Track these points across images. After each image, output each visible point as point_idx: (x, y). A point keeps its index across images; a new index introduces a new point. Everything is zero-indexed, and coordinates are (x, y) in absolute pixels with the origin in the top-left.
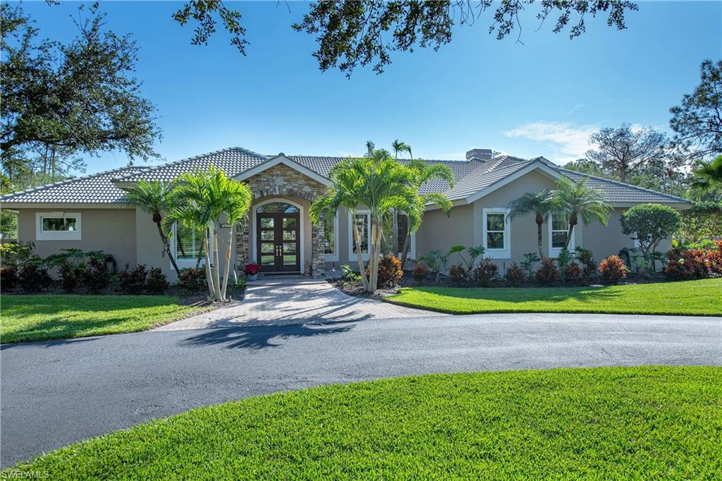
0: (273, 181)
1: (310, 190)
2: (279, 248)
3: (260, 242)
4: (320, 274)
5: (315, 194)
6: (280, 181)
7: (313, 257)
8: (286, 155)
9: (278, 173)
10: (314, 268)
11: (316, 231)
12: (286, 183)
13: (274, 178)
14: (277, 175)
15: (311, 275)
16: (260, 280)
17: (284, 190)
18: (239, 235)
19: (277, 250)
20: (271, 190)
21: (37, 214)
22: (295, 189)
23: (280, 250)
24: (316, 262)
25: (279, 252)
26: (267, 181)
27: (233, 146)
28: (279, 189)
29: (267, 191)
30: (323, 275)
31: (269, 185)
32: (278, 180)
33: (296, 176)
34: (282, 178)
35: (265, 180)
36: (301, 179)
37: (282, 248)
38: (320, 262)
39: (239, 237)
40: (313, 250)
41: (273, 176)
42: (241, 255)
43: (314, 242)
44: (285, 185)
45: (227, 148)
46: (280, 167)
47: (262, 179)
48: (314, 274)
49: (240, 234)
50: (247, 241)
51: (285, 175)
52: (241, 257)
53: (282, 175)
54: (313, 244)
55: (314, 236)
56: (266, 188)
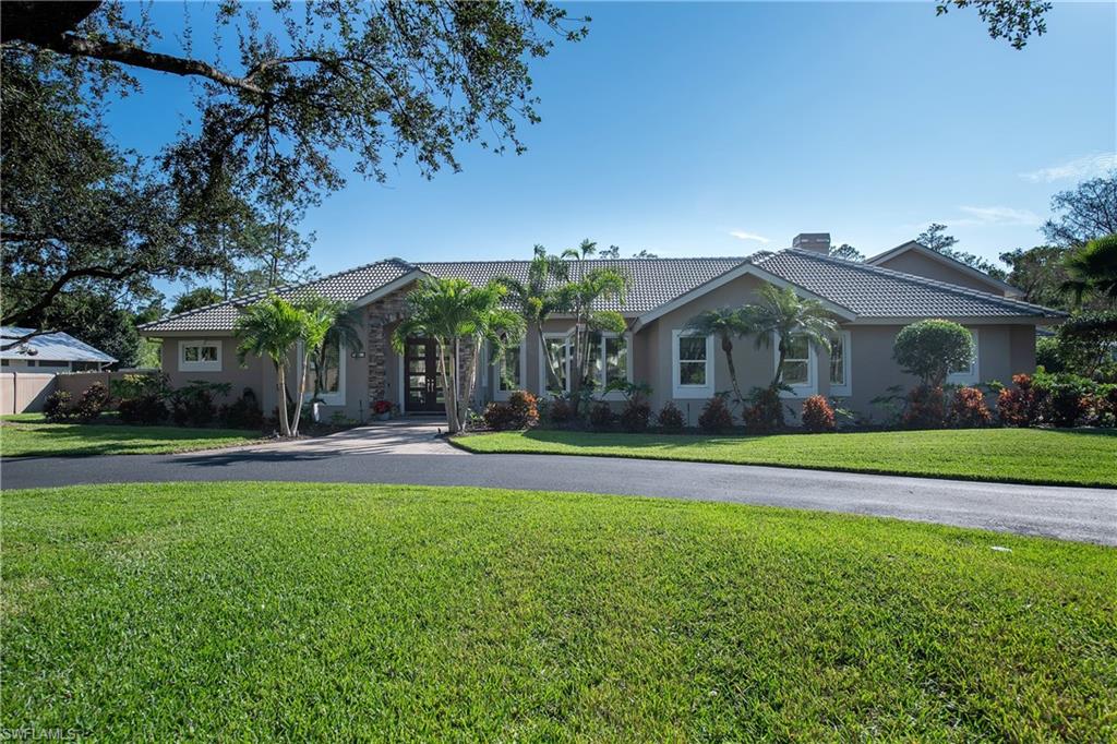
2: (430, 382)
21: (181, 343)
23: (432, 385)
25: (430, 387)
27: (390, 257)
37: (435, 382)
39: (372, 368)
42: (374, 390)
45: (381, 260)
49: (373, 364)
50: (383, 373)
52: (374, 393)
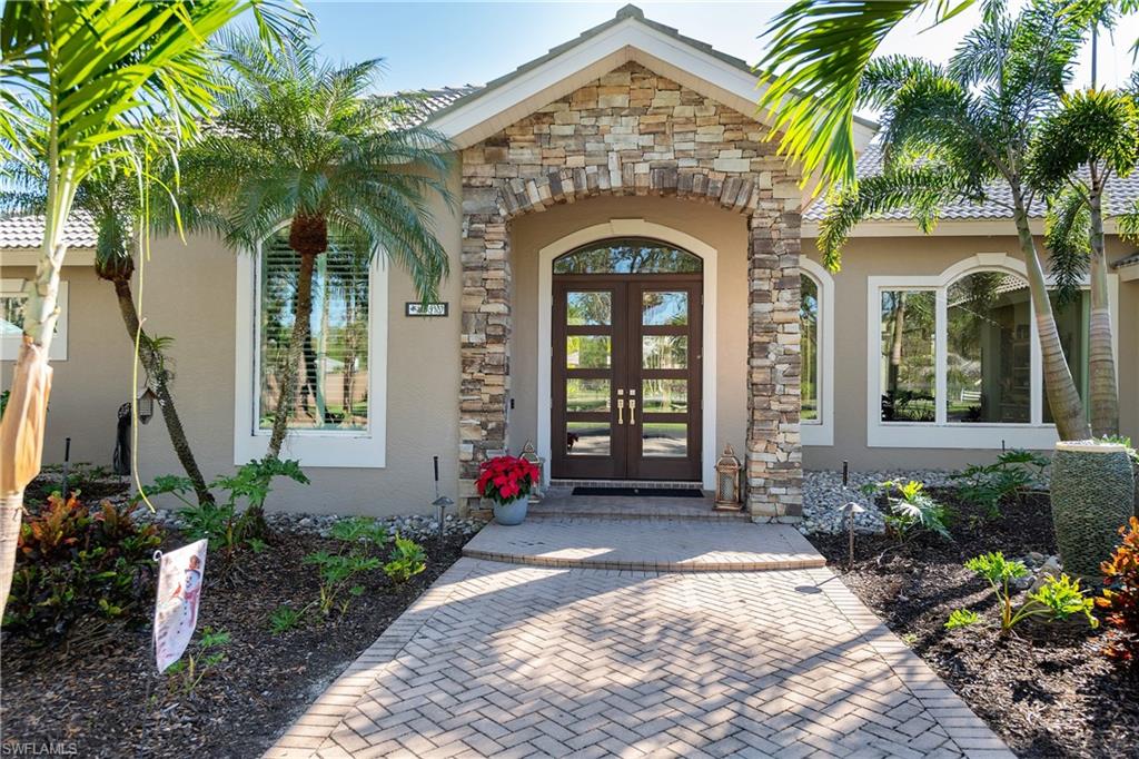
0: (599, 134)
1: (745, 166)
2: (627, 398)
3: (561, 374)
4: (781, 509)
5: (765, 180)
6: (624, 134)
7: (751, 436)
8: (647, 16)
9: (620, 100)
10: (755, 482)
11: (768, 331)
12: (647, 140)
13: (605, 122)
14: (616, 112)
15: (744, 509)
16: (544, 516)
17: (642, 168)
18: (469, 345)
19: (621, 404)
20: (592, 169)
22: (682, 163)
23: (632, 405)
24: (763, 460)
25: (626, 409)
26: (577, 134)
28: (622, 166)
29: (575, 173)
30: (793, 510)
31: (584, 152)
32: (618, 130)
33: (689, 111)
34: (633, 121)
35: (569, 130)
36: (708, 122)
37: (639, 398)
38: (782, 457)
39: (469, 352)
40: (752, 409)
41: (598, 114)
42: (475, 421)
43: (758, 377)
44: (644, 149)
46: (626, 78)
47: (557, 130)
48: (755, 507)
49: (474, 339)
50: (504, 368)
51: (644, 111)
52: (475, 429)
53: (633, 112)
54: (752, 385)
55: (756, 350)
56: (575, 161)
